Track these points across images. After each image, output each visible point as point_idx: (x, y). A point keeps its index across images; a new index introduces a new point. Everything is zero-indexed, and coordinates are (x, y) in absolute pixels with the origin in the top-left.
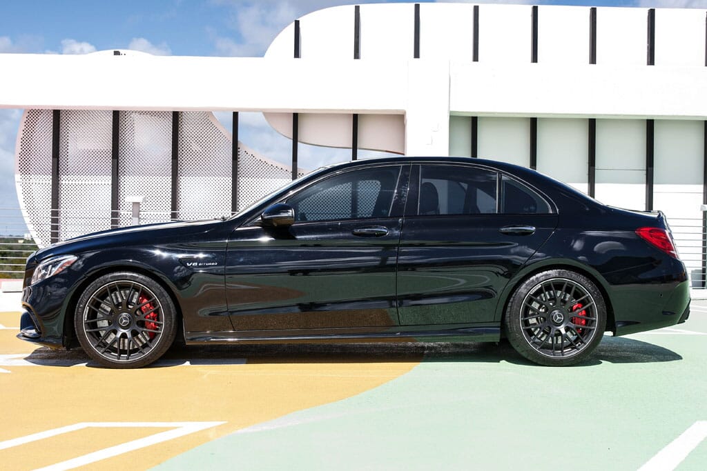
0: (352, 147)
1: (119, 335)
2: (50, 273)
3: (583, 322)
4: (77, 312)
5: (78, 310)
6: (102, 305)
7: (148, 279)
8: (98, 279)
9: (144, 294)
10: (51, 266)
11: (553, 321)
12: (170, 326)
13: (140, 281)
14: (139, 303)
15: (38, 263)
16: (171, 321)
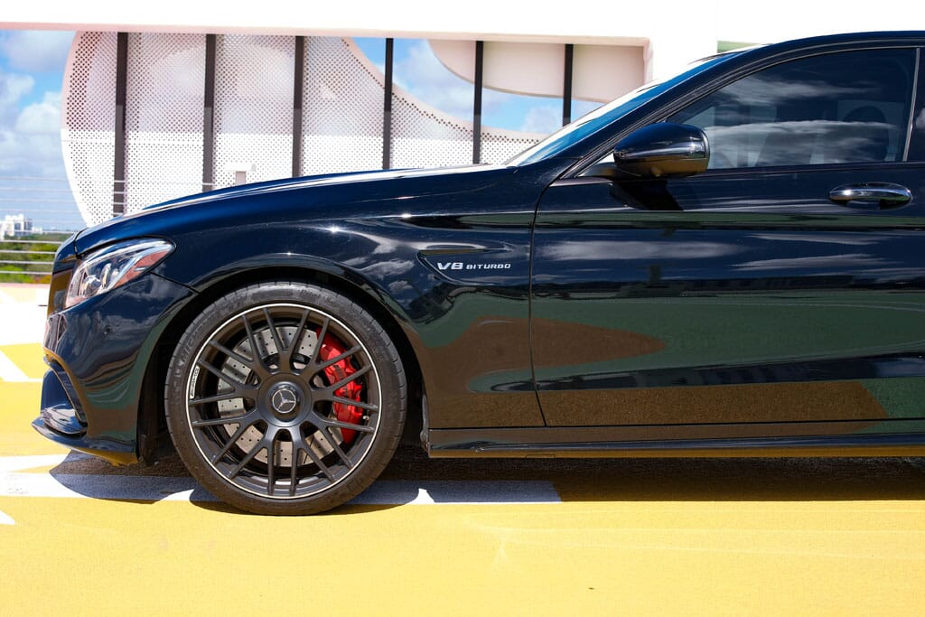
0: (562, 94)
1: (271, 434)
2: (108, 280)
4: (173, 378)
5: (173, 372)
6: (230, 361)
7: (343, 301)
8: (222, 299)
9: (333, 338)
10: (109, 265)
12: (396, 416)
13: (324, 305)
14: (320, 358)
15: (81, 258)
16: (398, 404)
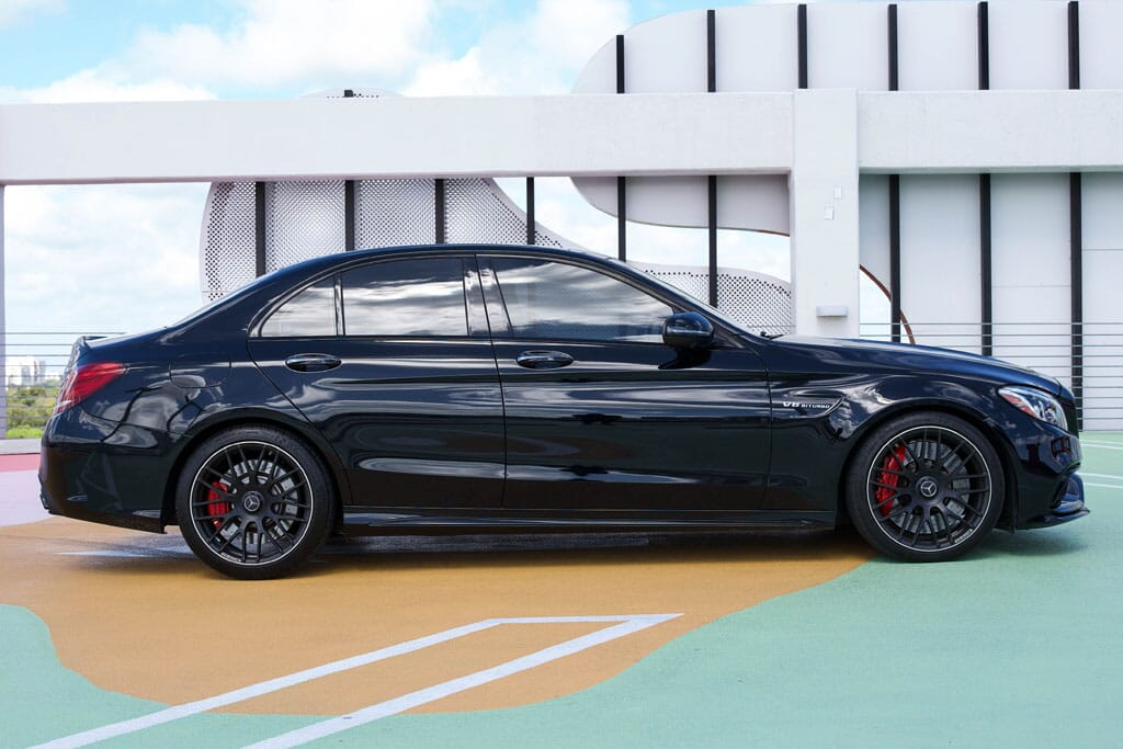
0: (707, 225)
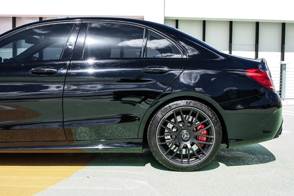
3: (205, 139)
11: (182, 138)
